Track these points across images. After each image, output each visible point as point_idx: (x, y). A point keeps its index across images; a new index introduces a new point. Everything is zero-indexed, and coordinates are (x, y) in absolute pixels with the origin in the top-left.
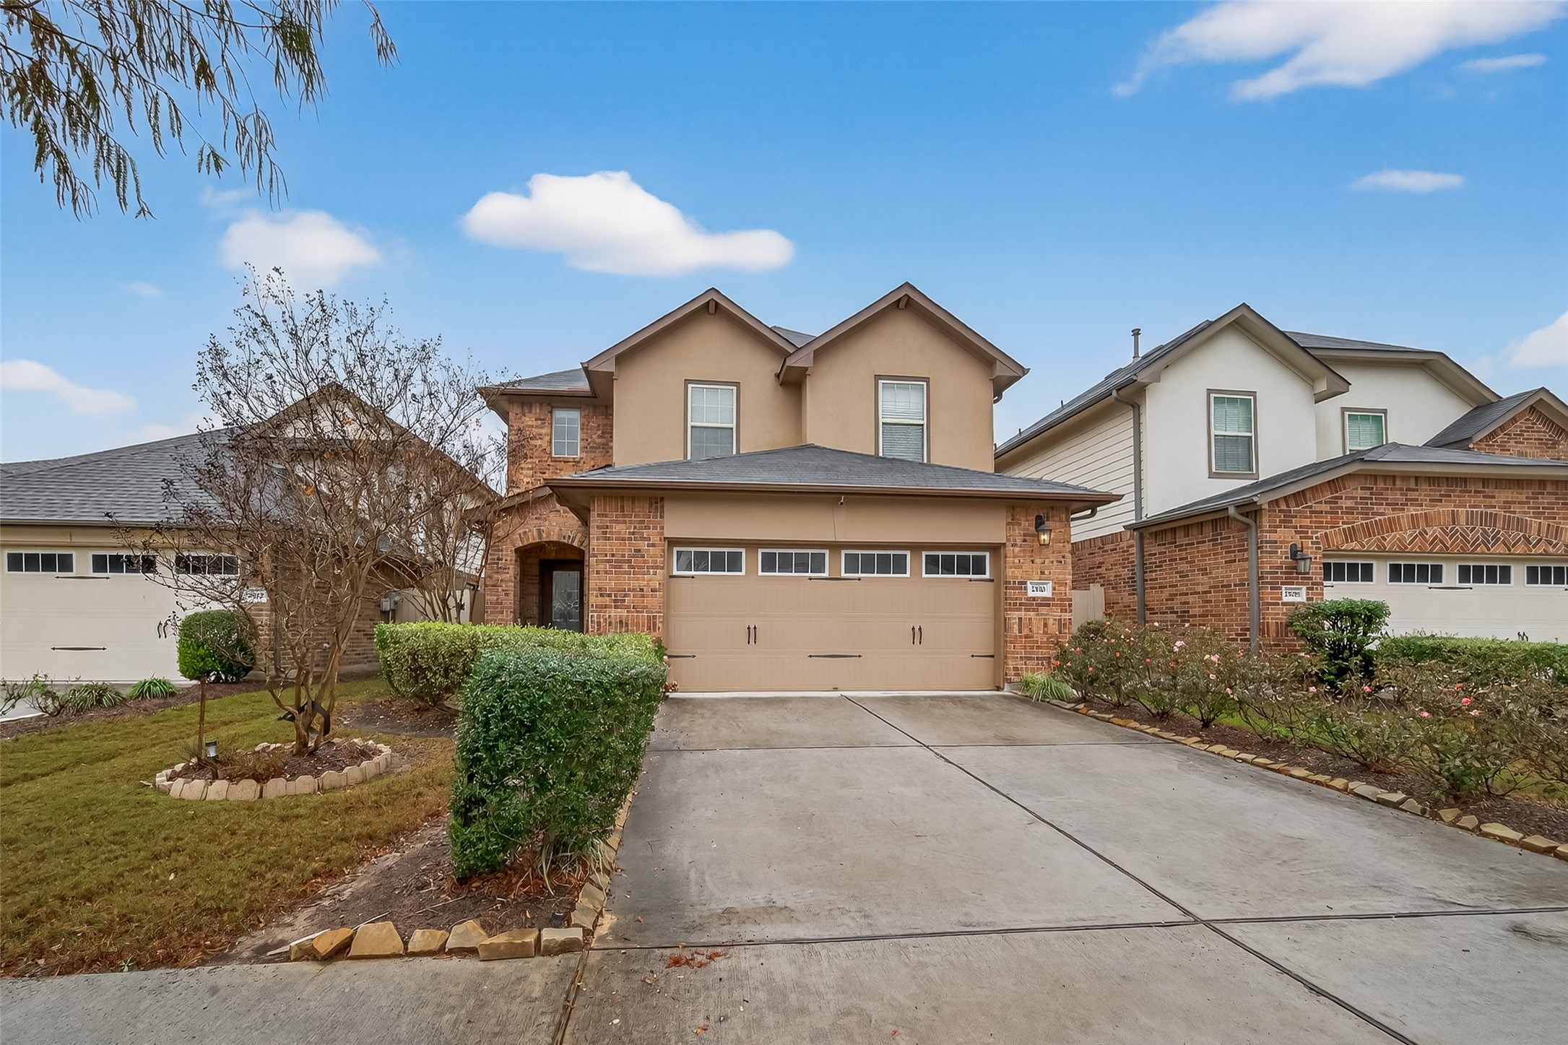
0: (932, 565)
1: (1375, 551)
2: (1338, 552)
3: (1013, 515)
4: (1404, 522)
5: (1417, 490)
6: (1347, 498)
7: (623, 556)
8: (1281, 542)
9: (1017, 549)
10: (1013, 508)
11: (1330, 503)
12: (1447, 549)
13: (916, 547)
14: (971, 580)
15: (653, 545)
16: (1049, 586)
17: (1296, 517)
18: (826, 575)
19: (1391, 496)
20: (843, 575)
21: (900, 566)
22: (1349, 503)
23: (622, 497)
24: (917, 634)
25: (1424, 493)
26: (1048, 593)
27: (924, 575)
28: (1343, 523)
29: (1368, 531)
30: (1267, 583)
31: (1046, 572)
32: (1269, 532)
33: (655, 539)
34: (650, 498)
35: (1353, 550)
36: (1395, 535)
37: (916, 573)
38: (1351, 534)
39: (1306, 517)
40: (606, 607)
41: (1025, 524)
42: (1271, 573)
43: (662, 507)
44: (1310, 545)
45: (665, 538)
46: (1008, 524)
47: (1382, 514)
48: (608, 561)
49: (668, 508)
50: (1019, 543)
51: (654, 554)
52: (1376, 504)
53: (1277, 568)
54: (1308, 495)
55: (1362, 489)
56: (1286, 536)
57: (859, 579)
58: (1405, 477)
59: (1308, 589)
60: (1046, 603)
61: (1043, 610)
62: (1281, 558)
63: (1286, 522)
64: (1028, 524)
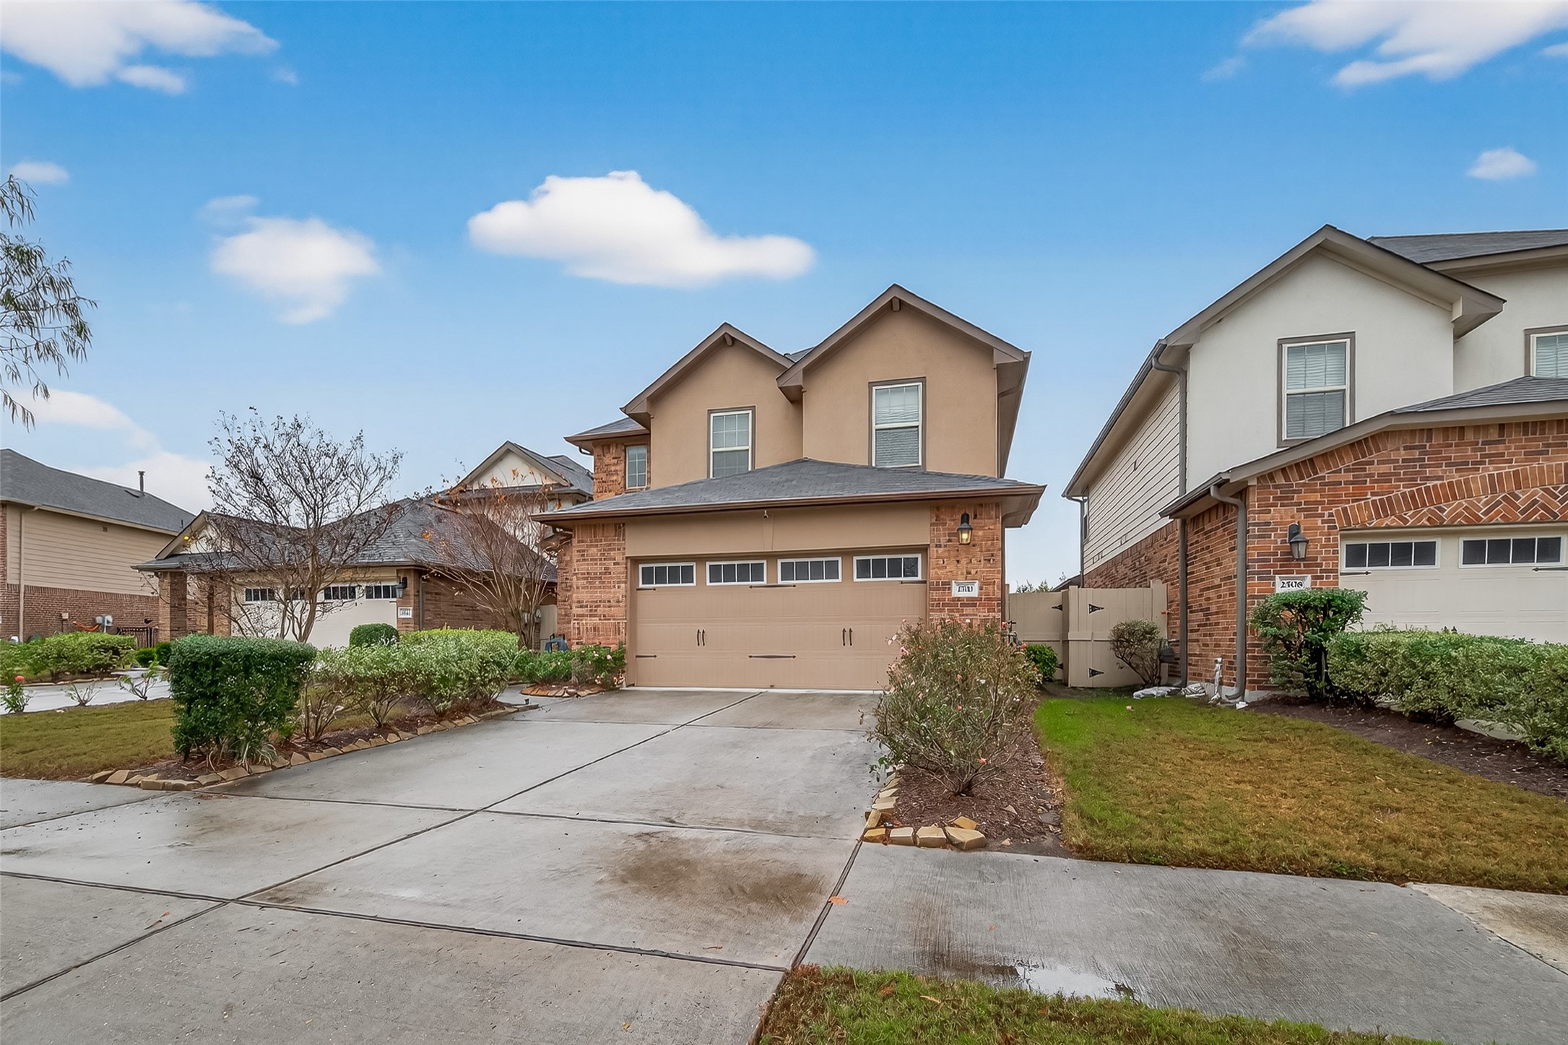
0: (864, 569)
1: (1425, 526)
2: (1364, 530)
3: (937, 517)
4: (1476, 486)
5: (1503, 442)
6: (1379, 463)
7: (596, 574)
8: (1276, 523)
9: (940, 550)
10: (938, 509)
11: (1354, 470)
12: (1555, 516)
13: (847, 553)
14: (902, 583)
15: (618, 564)
16: (976, 586)
17: (1299, 492)
18: (765, 583)
19: (1454, 455)
20: (780, 582)
21: (832, 571)
22: (1384, 469)
23: (595, 526)
24: (847, 636)
25: (1513, 446)
26: (975, 593)
27: (856, 579)
28: (1373, 494)
29: (1412, 501)
30: (1254, 573)
31: (973, 572)
32: (1260, 512)
33: (619, 558)
34: (616, 525)
35: (1388, 527)
36: (1460, 505)
37: (847, 576)
38: (1383, 508)
39: (1315, 491)
40: (583, 615)
41: (950, 523)
42: (1258, 561)
43: (624, 531)
44: (1320, 524)
45: (627, 558)
46: (932, 525)
47: (1440, 478)
48: (587, 578)
49: (629, 531)
50: (943, 542)
51: (619, 571)
52: (1429, 466)
53: (1270, 554)
54: (1318, 464)
55: (1406, 448)
56: (1282, 516)
57: (794, 586)
58: (1479, 427)
59: (1313, 578)
60: (972, 602)
61: (968, 610)
62: (1276, 540)
63: (1285, 500)
64: (952, 523)
